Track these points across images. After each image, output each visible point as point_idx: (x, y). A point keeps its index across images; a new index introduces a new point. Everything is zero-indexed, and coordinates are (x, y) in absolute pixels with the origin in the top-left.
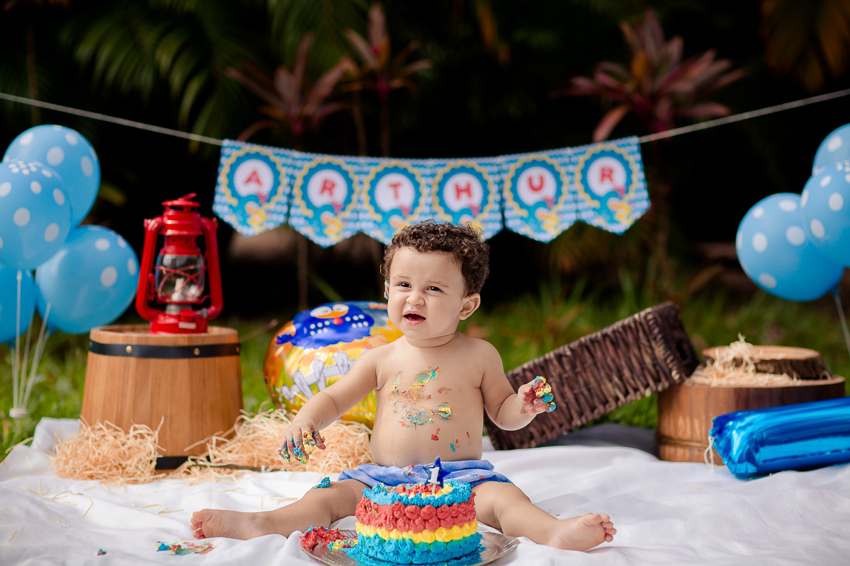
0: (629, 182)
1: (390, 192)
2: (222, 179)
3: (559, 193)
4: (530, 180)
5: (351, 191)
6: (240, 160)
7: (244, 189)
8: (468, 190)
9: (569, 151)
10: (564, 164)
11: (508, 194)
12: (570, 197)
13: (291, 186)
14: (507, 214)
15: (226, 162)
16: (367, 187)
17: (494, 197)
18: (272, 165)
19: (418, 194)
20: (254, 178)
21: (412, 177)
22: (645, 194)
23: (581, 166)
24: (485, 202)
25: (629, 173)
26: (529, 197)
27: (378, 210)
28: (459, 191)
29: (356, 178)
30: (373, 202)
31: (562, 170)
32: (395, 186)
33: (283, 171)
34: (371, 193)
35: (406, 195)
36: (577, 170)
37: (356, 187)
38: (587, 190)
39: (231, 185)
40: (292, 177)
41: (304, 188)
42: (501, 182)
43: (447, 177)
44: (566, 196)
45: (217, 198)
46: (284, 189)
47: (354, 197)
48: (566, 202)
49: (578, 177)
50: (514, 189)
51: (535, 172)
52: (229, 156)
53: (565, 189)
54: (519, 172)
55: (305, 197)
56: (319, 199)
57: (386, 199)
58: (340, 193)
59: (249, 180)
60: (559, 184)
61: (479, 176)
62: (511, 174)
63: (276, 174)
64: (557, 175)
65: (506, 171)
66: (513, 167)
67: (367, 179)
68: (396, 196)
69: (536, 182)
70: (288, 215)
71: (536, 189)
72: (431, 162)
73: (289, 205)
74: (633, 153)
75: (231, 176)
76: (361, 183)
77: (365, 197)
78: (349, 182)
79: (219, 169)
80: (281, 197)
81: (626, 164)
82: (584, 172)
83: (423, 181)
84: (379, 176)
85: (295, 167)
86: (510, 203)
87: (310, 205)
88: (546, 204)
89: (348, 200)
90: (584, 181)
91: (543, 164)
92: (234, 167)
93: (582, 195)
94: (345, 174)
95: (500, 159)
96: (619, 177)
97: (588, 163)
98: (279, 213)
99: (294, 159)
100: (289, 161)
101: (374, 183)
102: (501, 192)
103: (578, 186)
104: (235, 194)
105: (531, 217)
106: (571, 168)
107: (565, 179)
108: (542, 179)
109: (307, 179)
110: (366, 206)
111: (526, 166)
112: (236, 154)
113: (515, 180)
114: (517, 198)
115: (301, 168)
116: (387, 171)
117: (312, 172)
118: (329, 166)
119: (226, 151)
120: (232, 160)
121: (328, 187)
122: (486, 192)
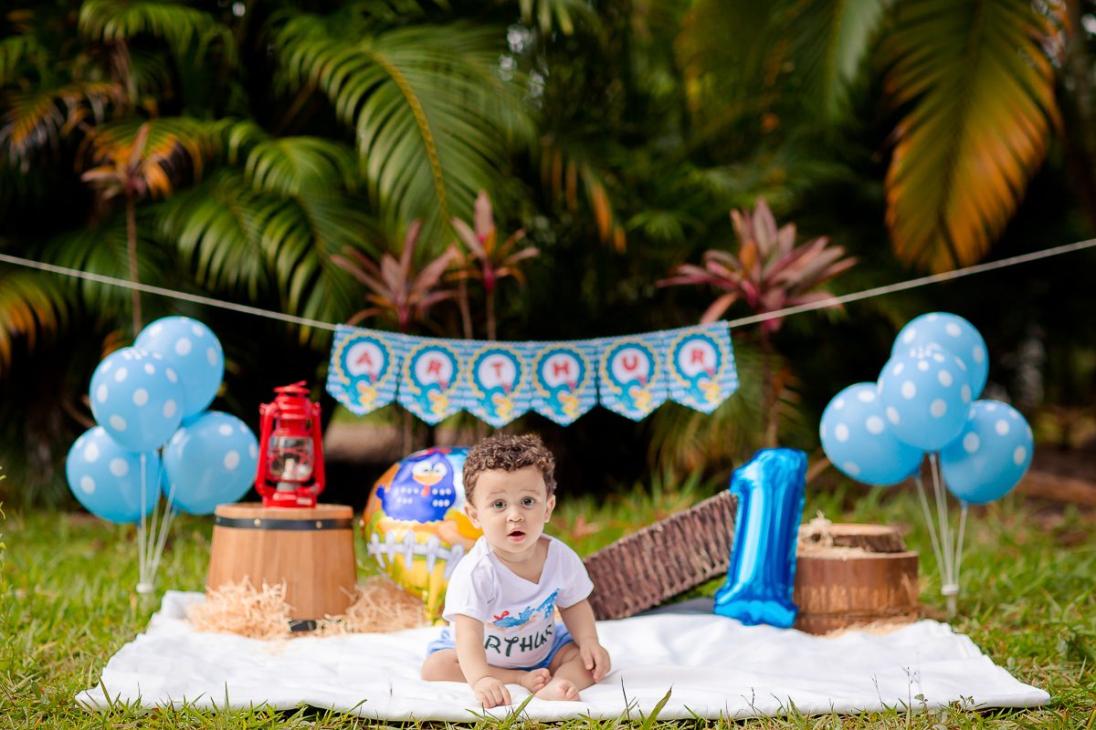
0: (719, 363)
1: (493, 371)
2: (335, 359)
3: (651, 372)
4: (625, 361)
5: (456, 370)
6: (352, 343)
7: (356, 370)
8: (566, 368)
9: (661, 334)
10: (657, 346)
11: (603, 373)
12: (662, 376)
13: (400, 366)
14: (603, 391)
15: (338, 346)
16: (471, 366)
17: (589, 374)
18: (383, 348)
19: (519, 373)
20: (365, 358)
21: (513, 358)
22: (734, 375)
23: (673, 348)
24: (581, 378)
25: (719, 355)
26: (624, 376)
27: (481, 388)
28: (557, 369)
29: (461, 359)
30: (477, 380)
31: (655, 352)
32: (497, 366)
33: (392, 352)
34: (475, 372)
35: (508, 374)
36: (669, 352)
37: (461, 367)
38: (679, 370)
39: (344, 366)
40: (401, 358)
41: (412, 368)
42: (597, 362)
43: (545, 357)
44: (658, 375)
45: (330, 378)
46: (392, 369)
47: (459, 376)
48: (658, 381)
49: (670, 358)
50: (609, 368)
51: (629, 354)
52: (342, 340)
53: (657, 368)
54: (614, 353)
55: (413, 376)
56: (426, 378)
57: (489, 377)
58: (446, 372)
59: (360, 361)
60: (652, 364)
61: (576, 356)
62: (607, 354)
63: (386, 355)
64: (650, 356)
65: (603, 352)
66: (608, 349)
67: (471, 360)
68: (499, 374)
69: (630, 362)
70: (397, 393)
71: (630, 368)
72: (531, 345)
73: (398, 384)
74: (721, 337)
75: (343, 357)
76: (466, 363)
77: (470, 376)
78: (454, 362)
79: (332, 351)
80: (390, 376)
81: (716, 347)
82: (676, 354)
83: (523, 361)
84: (482, 357)
85: (403, 349)
86: (605, 381)
87: (417, 383)
88: (639, 382)
89: (453, 379)
90: (676, 362)
91: (637, 346)
92: (346, 350)
93: (674, 375)
94: (451, 356)
95: (597, 342)
96: (710, 359)
97: (680, 346)
98: (389, 391)
99: (404, 343)
100: (399, 344)
101: (477, 364)
102: (596, 370)
103: (670, 367)
104: (347, 373)
105: (624, 395)
106: (664, 350)
107: (658, 359)
108: (636, 360)
109: (414, 360)
110: (471, 384)
111: (621, 348)
112: (348, 338)
113: (610, 361)
114: (612, 376)
115: (409, 350)
116: (490, 353)
117: (420, 353)
118: (436, 348)
119: (339, 335)
120: (345, 343)
121: (434, 367)
122: (583, 370)
